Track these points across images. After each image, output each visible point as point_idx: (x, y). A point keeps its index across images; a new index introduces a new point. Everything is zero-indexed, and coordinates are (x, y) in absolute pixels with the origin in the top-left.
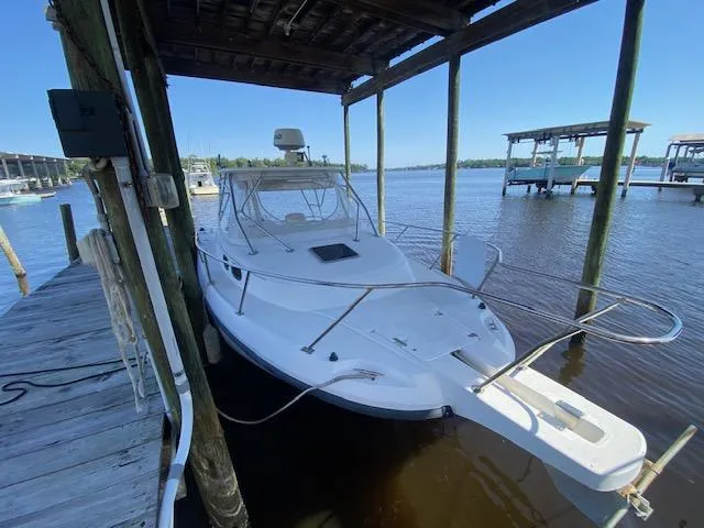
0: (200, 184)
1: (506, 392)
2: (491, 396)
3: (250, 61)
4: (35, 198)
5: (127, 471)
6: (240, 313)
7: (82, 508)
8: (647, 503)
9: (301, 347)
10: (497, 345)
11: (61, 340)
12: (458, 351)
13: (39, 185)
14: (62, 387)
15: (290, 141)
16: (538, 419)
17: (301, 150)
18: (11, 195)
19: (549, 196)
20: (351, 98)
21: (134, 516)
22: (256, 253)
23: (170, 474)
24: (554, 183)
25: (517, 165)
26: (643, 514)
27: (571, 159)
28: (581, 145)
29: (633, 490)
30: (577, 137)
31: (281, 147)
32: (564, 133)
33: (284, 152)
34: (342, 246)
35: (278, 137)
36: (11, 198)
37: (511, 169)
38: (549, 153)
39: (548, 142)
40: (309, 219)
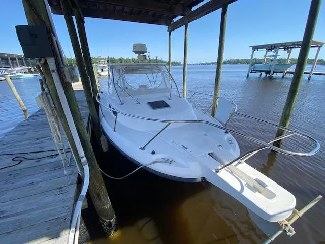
0: (102, 70)
1: (231, 173)
2: (224, 175)
3: (123, 10)
4: (31, 76)
5: (61, 197)
6: (115, 131)
7: (41, 211)
8: (293, 229)
9: (140, 147)
10: (231, 151)
11: (38, 139)
12: (211, 153)
13: (33, 70)
14: (37, 160)
15: (140, 50)
16: (244, 186)
17: (145, 54)
18: (20, 74)
19: (271, 78)
20: (172, 27)
21: (62, 215)
22: (123, 104)
23: (79, 199)
24: (274, 72)
25: (256, 63)
26: (290, 234)
27: (285, 60)
28: (290, 52)
29: (287, 222)
30: (288, 48)
31: (136, 53)
32: (282, 46)
33: (137, 55)
34: (163, 101)
35: (134, 47)
36: (21, 76)
37: (252, 65)
38: (273, 56)
39: (273, 50)
40: (150, 88)
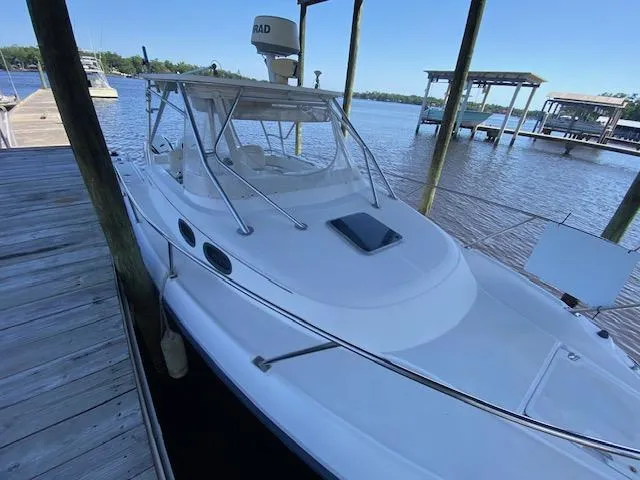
25: (432, 104)
28: (486, 92)
30: (485, 83)
37: (426, 108)
40: (267, 154)
